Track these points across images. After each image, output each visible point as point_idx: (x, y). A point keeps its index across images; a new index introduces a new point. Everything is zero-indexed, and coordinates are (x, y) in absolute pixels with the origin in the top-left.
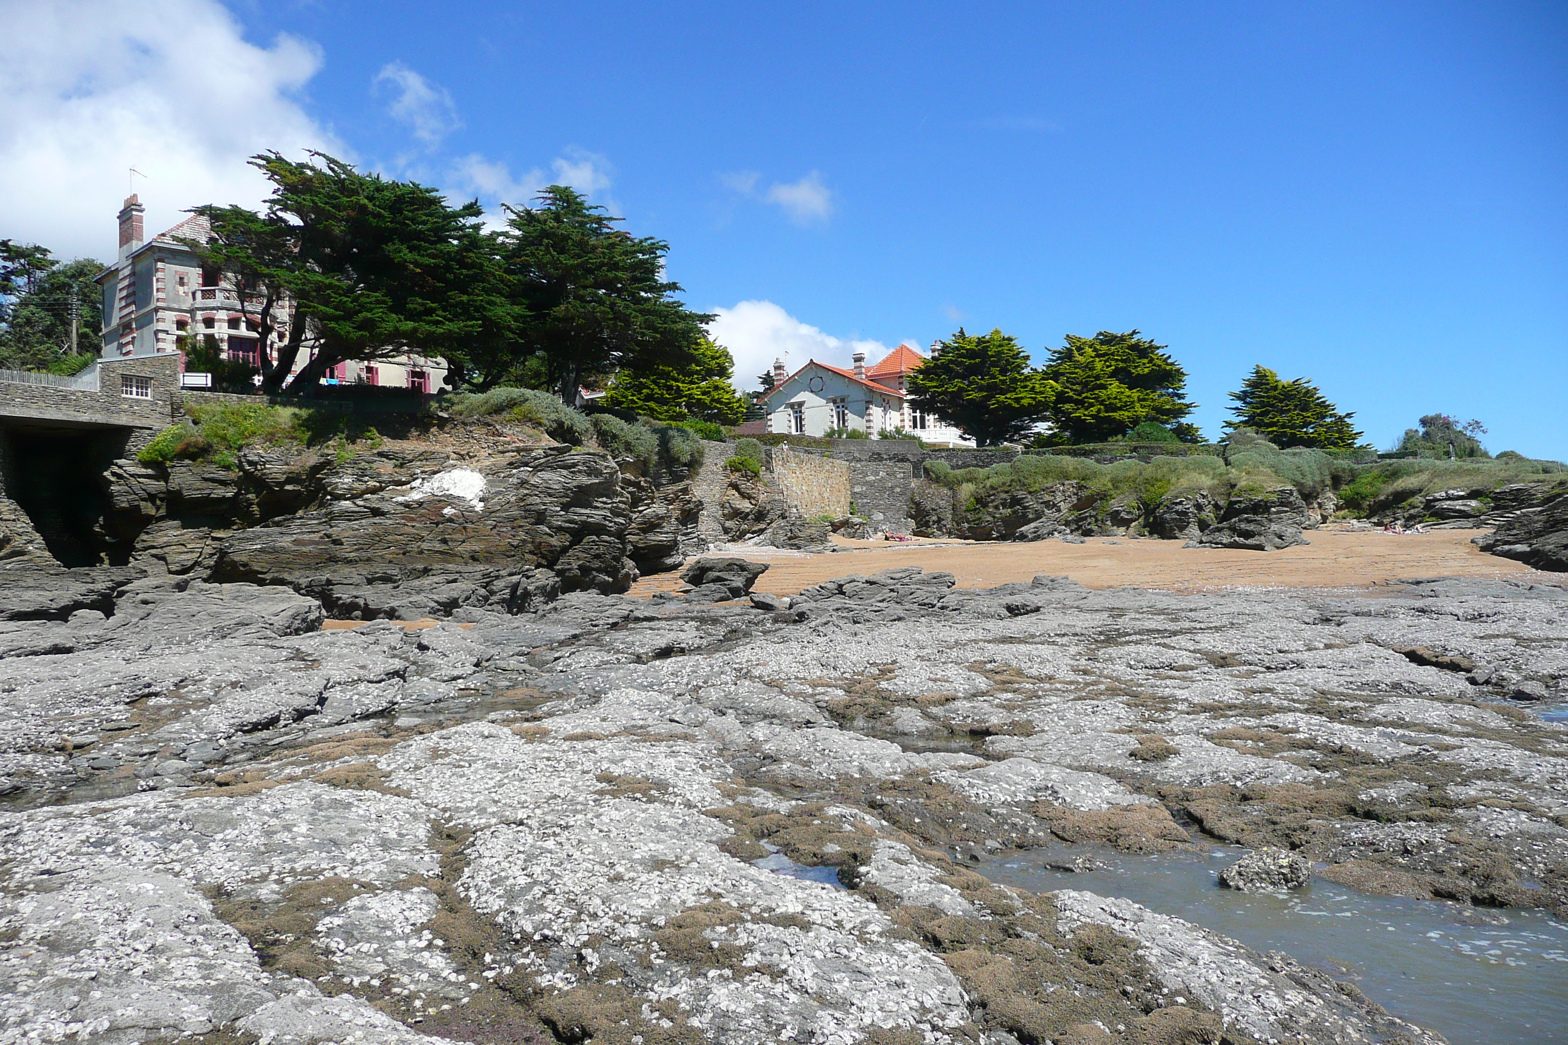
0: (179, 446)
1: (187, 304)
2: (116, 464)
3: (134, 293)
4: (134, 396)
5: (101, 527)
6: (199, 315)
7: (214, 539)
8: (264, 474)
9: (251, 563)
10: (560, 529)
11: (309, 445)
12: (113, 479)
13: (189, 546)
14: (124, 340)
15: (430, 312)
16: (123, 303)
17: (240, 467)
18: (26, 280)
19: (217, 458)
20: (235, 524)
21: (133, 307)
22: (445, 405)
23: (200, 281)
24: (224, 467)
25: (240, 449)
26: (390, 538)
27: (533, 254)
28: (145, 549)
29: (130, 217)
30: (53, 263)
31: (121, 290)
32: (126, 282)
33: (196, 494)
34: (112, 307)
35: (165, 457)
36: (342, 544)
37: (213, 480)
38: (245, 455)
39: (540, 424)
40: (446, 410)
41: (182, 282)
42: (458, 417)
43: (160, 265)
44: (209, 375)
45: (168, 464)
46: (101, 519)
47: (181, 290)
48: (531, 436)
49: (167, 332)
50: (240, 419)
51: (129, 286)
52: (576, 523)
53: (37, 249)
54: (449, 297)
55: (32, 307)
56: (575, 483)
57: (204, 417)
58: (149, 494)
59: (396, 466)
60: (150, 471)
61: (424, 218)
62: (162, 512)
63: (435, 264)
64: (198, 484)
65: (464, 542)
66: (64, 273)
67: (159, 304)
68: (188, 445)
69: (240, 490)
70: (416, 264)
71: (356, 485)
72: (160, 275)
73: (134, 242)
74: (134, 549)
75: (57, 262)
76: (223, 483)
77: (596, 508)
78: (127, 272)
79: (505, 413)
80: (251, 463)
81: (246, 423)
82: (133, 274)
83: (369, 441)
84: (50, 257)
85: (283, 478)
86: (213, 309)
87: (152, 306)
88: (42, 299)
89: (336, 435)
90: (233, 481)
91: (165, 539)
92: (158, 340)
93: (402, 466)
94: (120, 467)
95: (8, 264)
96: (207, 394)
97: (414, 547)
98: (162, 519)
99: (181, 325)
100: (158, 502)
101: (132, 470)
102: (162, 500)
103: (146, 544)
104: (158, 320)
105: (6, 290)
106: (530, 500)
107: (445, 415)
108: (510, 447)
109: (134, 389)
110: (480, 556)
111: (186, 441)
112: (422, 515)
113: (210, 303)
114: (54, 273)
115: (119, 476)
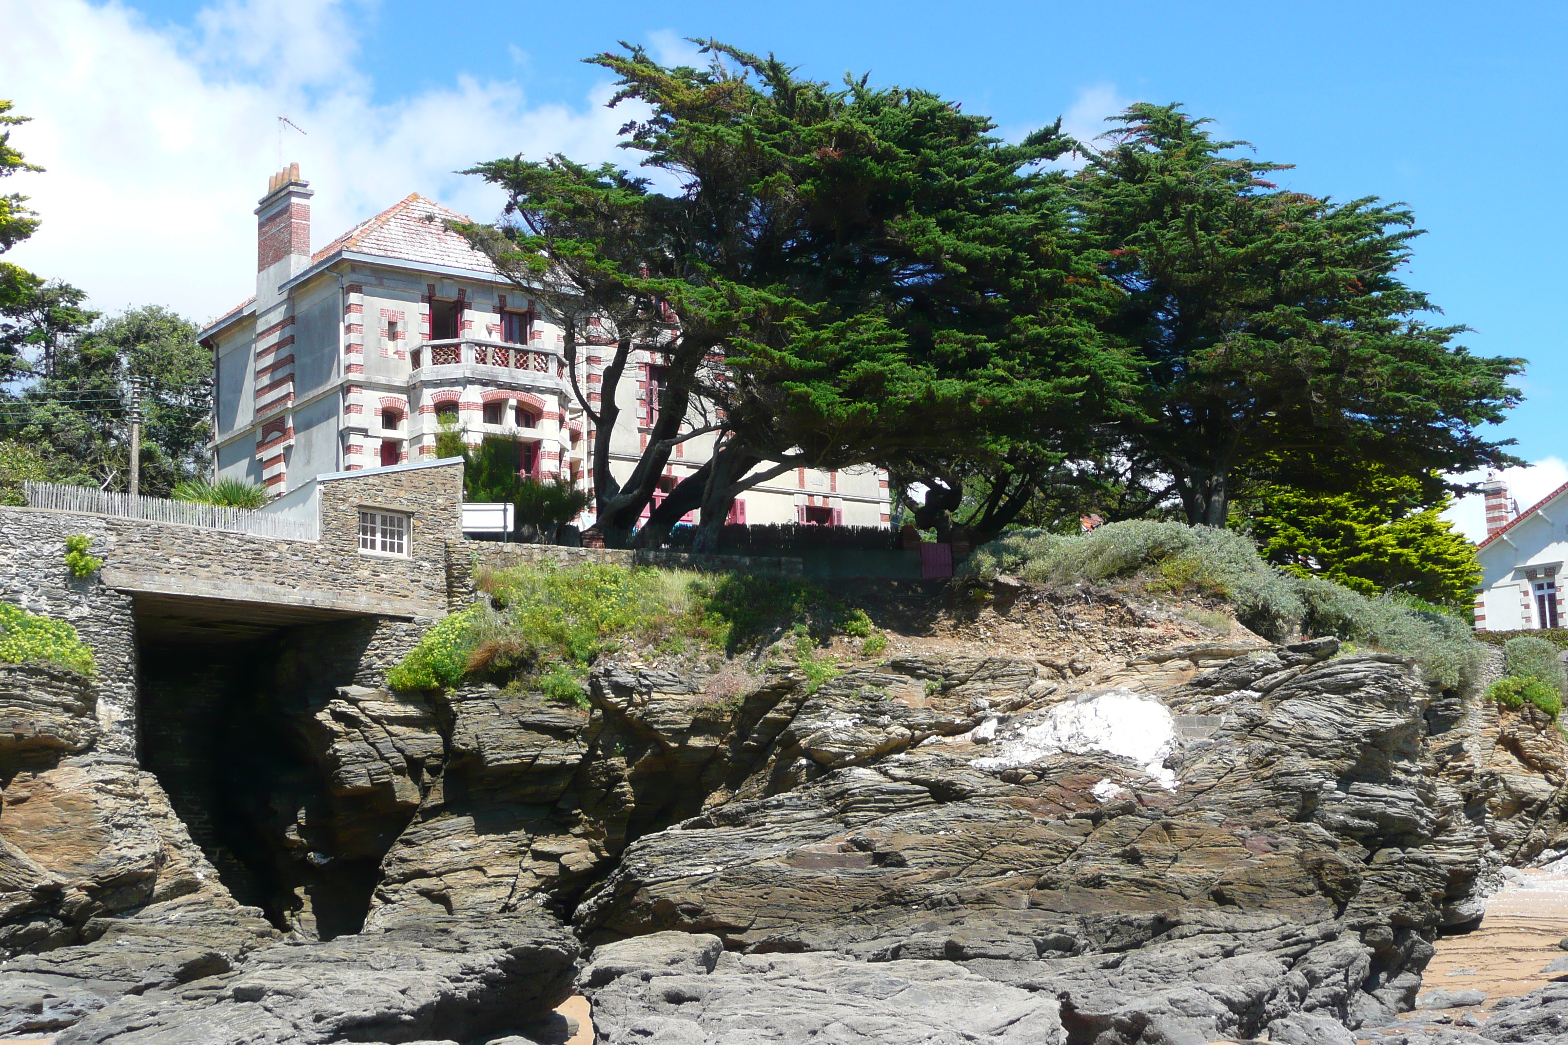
0: (474, 655)
1: (403, 374)
2: (345, 696)
3: (291, 359)
4: (378, 552)
5: (301, 831)
6: (428, 397)
7: (538, 856)
8: (650, 713)
9: (708, 908)
10: (1344, 830)
11: (732, 650)
12: (338, 727)
13: (491, 872)
14: (266, 455)
15: (979, 359)
16: (266, 380)
17: (596, 696)
18: (42, 351)
19: (547, 680)
20: (578, 822)
21: (289, 387)
22: (1009, 559)
23: (426, 328)
24: (562, 699)
25: (592, 659)
26: (1002, 849)
27: (1151, 237)
28: (406, 878)
29: (286, 210)
30: (90, 317)
31: (259, 355)
32: (274, 338)
33: (510, 758)
34: (238, 390)
35: (444, 679)
36: (902, 863)
37: (541, 728)
38: (608, 673)
39: (1223, 598)
40: (1012, 570)
41: (393, 333)
42: (1039, 586)
43: (354, 298)
44: (511, 508)
45: (451, 693)
46: (302, 814)
47: (391, 346)
48: (1206, 624)
49: (364, 432)
50: (590, 597)
51: (279, 345)
52: (1373, 818)
53: (65, 290)
54: (1016, 329)
55: (52, 403)
56: (1364, 726)
57: (515, 594)
58: (409, 759)
59: (932, 692)
60: (411, 710)
61: (961, 161)
62: (436, 798)
63: (994, 257)
64: (514, 736)
65: (1175, 859)
66: (108, 335)
67: (353, 376)
68: (493, 652)
69: (593, 748)
70: (956, 257)
71: (865, 733)
72: (353, 318)
73: (294, 257)
74: (381, 876)
75: (97, 315)
76: (561, 733)
77: (1397, 783)
78: (276, 317)
79: (1141, 574)
80: (620, 689)
81: (602, 605)
82: (290, 320)
83: (857, 641)
84: (84, 306)
85: (686, 721)
86: (454, 382)
87: (335, 381)
88: (73, 386)
89: (787, 626)
90: (580, 730)
91: (445, 856)
92: (348, 449)
93: (945, 691)
94: (354, 702)
95: (12, 321)
96: (509, 547)
97: (1064, 868)
98: (435, 812)
99: (391, 418)
100: (427, 777)
101: (376, 707)
102: (434, 771)
103: (407, 868)
104: (348, 409)
105: (5, 370)
106: (1284, 764)
107: (1011, 581)
108: (1168, 649)
109: (378, 537)
110: (1235, 891)
111: (488, 643)
112: (1049, 799)
113: (450, 371)
114: (90, 336)
115: (351, 721)
